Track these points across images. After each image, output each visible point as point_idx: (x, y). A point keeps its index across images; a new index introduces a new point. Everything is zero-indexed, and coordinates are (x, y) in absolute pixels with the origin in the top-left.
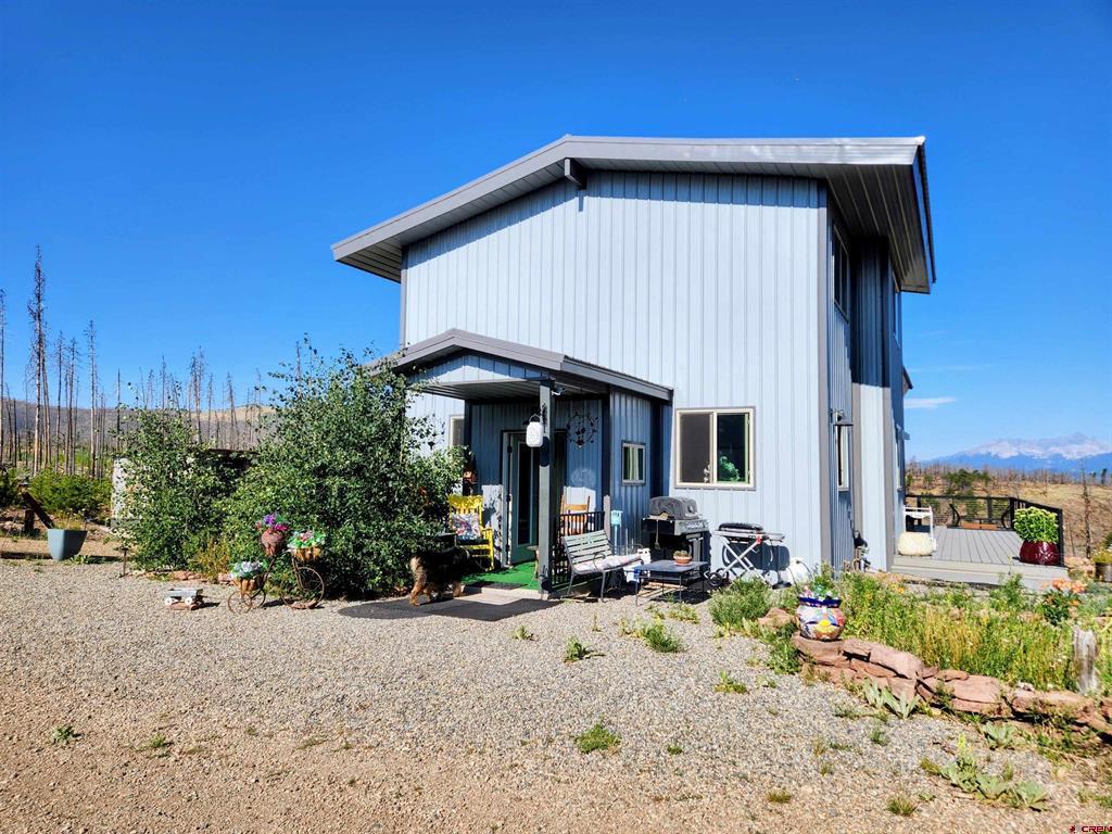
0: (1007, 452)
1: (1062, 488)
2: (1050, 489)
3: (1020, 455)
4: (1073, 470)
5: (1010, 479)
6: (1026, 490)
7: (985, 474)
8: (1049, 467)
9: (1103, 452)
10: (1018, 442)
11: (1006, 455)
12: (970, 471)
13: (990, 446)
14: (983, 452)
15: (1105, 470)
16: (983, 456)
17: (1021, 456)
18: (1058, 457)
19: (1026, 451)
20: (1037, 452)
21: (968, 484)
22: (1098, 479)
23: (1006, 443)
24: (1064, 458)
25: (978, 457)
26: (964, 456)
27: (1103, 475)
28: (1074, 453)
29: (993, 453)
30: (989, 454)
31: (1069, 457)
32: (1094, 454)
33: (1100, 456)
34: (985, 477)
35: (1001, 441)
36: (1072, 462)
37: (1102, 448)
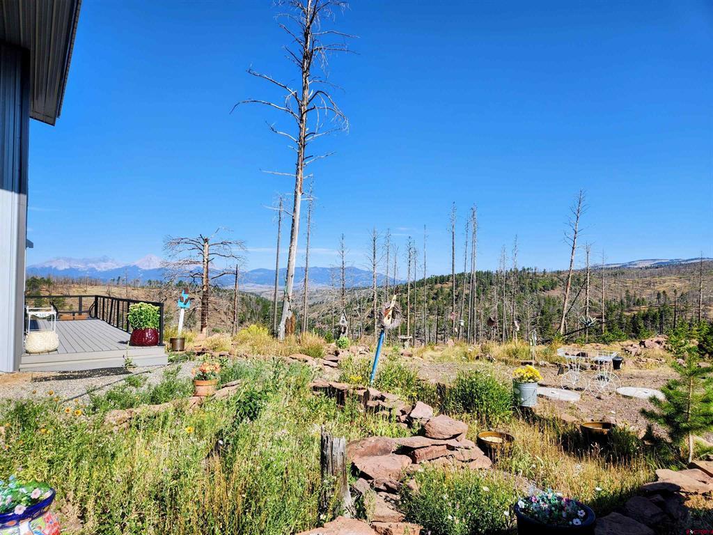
0: (63, 266)
1: (95, 288)
2: (88, 289)
3: (71, 268)
4: (101, 278)
5: (65, 283)
6: (74, 290)
7: (49, 280)
8: (88, 276)
9: (117, 267)
10: (69, 260)
11: (62, 268)
12: (39, 278)
13: (51, 262)
14: (47, 266)
15: (119, 278)
16: (46, 268)
17: (71, 270)
18: (92, 270)
19: (74, 265)
20: (81, 266)
21: (36, 287)
22: (116, 282)
23: (62, 261)
24: (96, 270)
25: (43, 269)
26: (33, 268)
27: (118, 280)
28: (102, 267)
29: (54, 267)
30: (51, 267)
31: (99, 270)
32: (113, 268)
33: (116, 269)
34: (48, 282)
35: (58, 259)
36: (100, 273)
37: (117, 265)
